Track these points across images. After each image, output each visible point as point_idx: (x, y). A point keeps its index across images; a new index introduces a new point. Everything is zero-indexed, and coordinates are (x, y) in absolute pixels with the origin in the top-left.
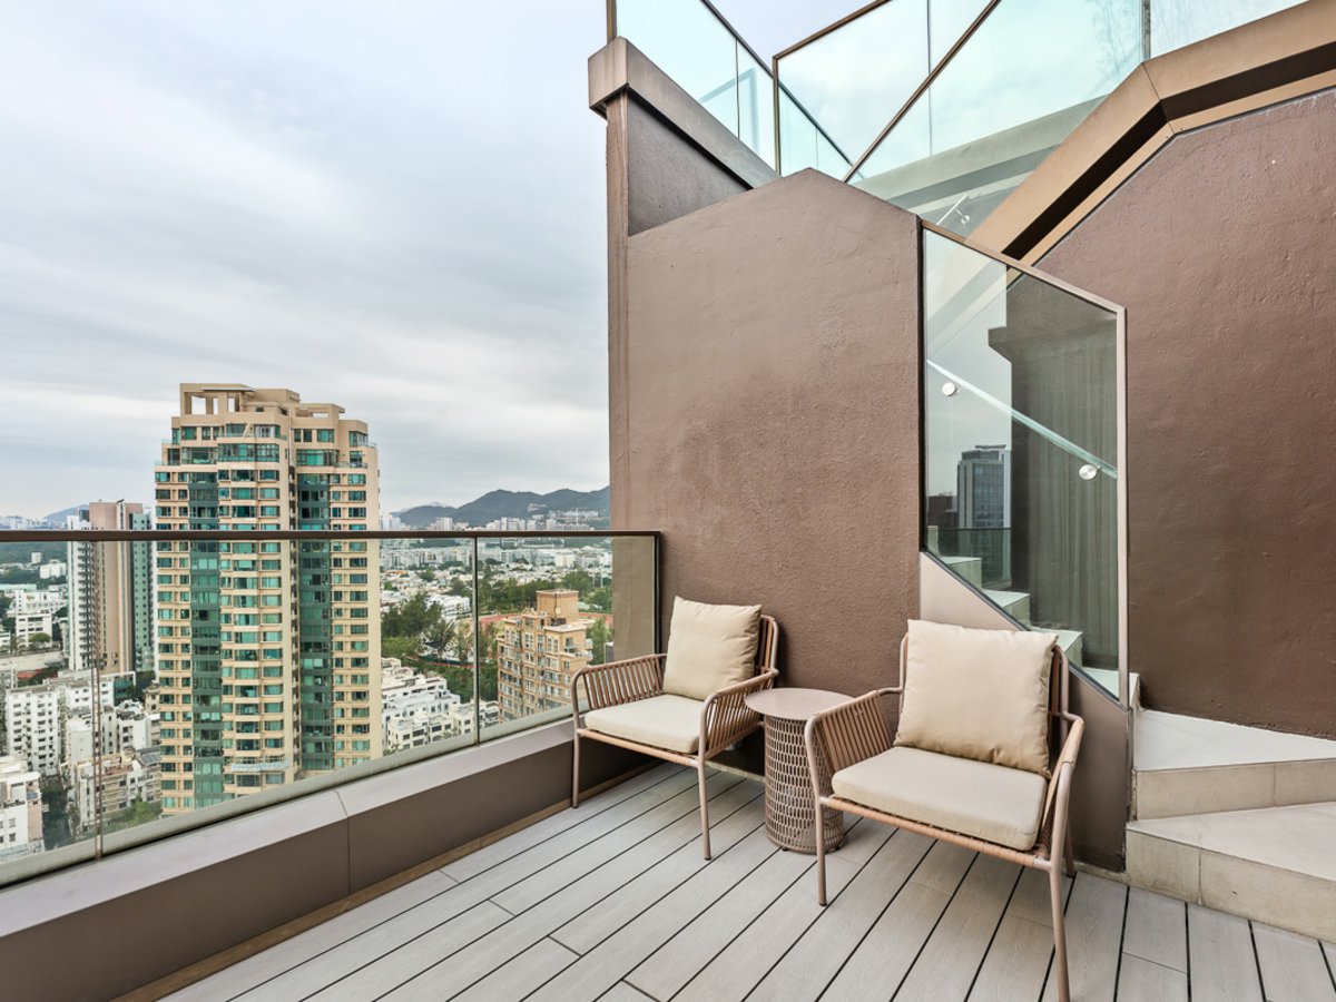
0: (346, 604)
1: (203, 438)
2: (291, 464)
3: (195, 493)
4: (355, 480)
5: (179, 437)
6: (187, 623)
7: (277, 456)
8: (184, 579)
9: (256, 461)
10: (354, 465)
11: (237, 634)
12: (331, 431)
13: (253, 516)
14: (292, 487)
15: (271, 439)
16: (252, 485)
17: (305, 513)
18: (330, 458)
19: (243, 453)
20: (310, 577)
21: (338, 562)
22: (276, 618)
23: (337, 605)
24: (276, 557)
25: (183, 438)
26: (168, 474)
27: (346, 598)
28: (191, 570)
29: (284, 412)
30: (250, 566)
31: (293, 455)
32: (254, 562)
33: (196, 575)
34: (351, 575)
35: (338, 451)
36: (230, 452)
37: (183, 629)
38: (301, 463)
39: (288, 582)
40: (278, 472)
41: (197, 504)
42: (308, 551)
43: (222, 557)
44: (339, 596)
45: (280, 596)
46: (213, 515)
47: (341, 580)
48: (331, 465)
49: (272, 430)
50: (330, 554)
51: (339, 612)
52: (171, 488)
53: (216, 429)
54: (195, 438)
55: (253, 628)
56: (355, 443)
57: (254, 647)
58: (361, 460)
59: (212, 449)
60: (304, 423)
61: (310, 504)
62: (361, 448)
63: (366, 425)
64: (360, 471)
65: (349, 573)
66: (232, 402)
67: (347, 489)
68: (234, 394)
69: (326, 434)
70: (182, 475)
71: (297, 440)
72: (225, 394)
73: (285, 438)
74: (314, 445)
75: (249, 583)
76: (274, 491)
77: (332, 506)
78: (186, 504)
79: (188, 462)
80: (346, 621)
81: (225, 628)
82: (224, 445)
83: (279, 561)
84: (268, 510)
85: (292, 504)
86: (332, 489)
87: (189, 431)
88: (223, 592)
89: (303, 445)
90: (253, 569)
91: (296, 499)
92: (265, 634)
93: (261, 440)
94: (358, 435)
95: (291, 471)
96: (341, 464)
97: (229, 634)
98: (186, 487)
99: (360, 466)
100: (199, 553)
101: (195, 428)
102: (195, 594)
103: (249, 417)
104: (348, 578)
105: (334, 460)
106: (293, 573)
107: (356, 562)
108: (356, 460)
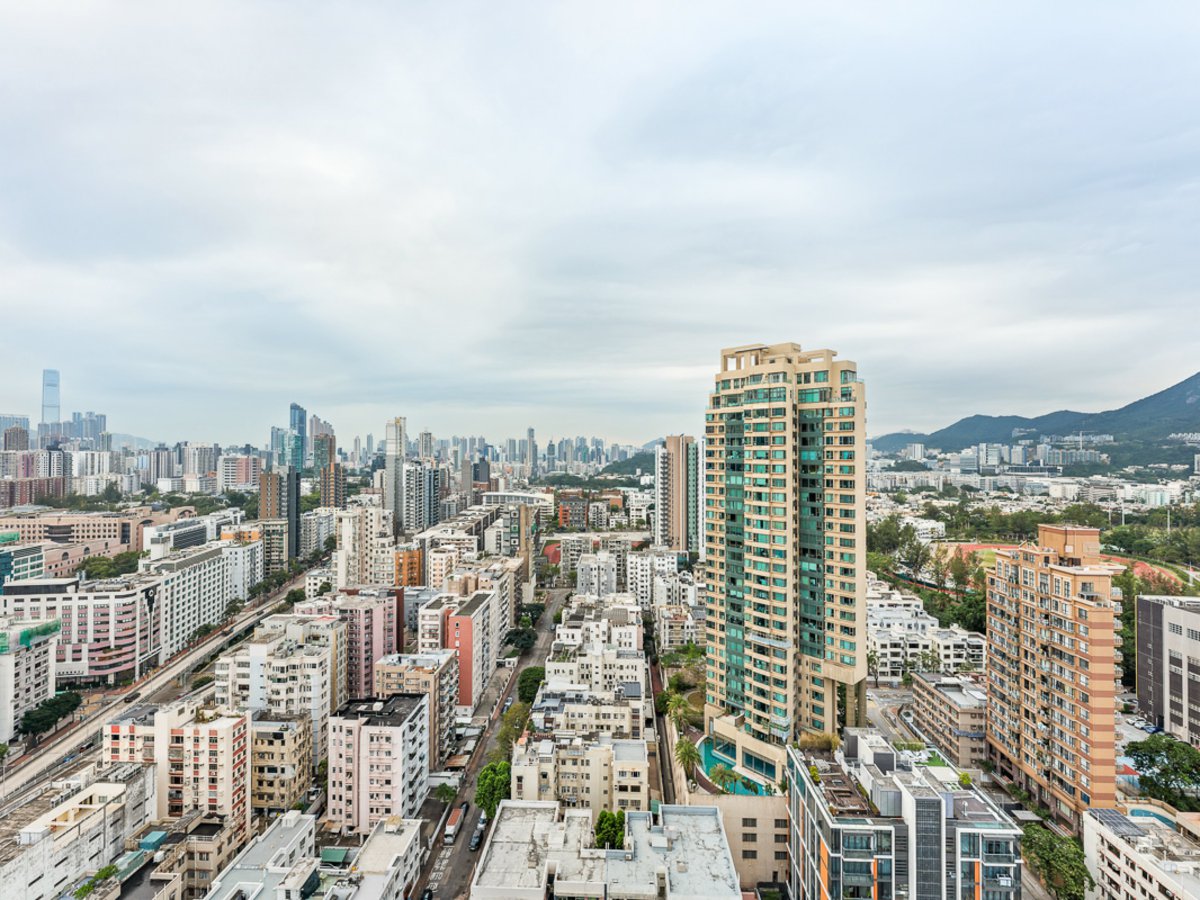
0: (836, 519)
1: (735, 387)
2: (795, 402)
3: (731, 428)
4: (846, 412)
5: (720, 388)
6: (723, 522)
7: (785, 396)
8: (721, 490)
9: (770, 401)
10: (844, 399)
11: (755, 534)
12: (826, 372)
13: (767, 444)
14: (794, 421)
15: (780, 384)
16: (767, 420)
17: (804, 442)
18: (825, 395)
19: (761, 396)
20: (807, 495)
21: (830, 483)
22: (782, 525)
23: (828, 520)
24: (782, 477)
25: (723, 388)
26: (713, 416)
27: (837, 514)
28: (726, 485)
29: (790, 361)
30: (764, 483)
31: (796, 394)
32: (767, 480)
33: (730, 488)
34: (841, 496)
35: (831, 388)
36: (752, 395)
37: (721, 526)
38: (802, 400)
39: (791, 498)
40: (785, 409)
41: (730, 436)
42: (806, 472)
43: (746, 475)
44: (830, 512)
45: (785, 509)
46: (740, 443)
47: (832, 498)
48: (825, 400)
49: (781, 376)
50: (824, 476)
51: (830, 526)
52: (715, 425)
53: (743, 379)
54: (729, 388)
55: (767, 532)
56: (845, 380)
57: (766, 546)
58: (850, 395)
59: (740, 395)
60: (804, 368)
61: (808, 434)
62: (852, 385)
63: (854, 364)
64: (850, 404)
65: (839, 493)
66: (753, 358)
67: (839, 421)
68: (753, 353)
69: (821, 376)
70: (721, 415)
71: (799, 382)
72: (749, 353)
73: (790, 382)
74: (813, 385)
75: (763, 496)
76: (782, 425)
77: (826, 435)
78: (723, 436)
79: (725, 406)
80: (835, 534)
81: (747, 529)
82: (749, 391)
83: (785, 480)
84: (777, 439)
85: (794, 435)
86: (826, 421)
87: (725, 383)
88: (746, 502)
89: (804, 386)
90: (765, 486)
91: (797, 430)
92: (774, 537)
93: (773, 385)
94: (848, 373)
95: (795, 407)
96: (833, 399)
97: (749, 533)
98: (723, 424)
99: (850, 400)
100: (731, 472)
101: (729, 381)
102: (728, 502)
103: (765, 368)
104: (838, 497)
105: (828, 396)
106: (795, 490)
107: (845, 484)
108: (846, 395)
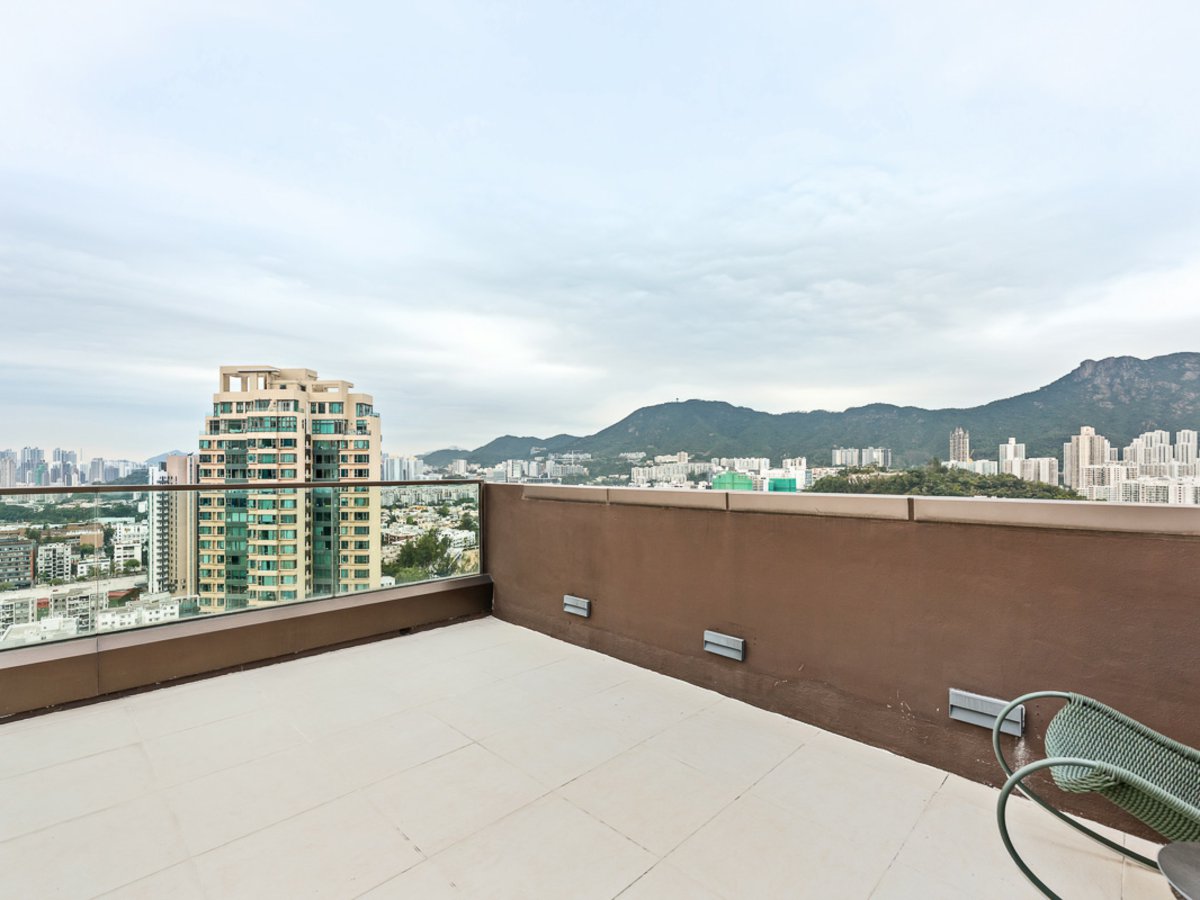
0: (351, 552)
1: (238, 412)
2: (308, 432)
3: (234, 458)
4: (361, 445)
5: (219, 411)
6: (222, 567)
7: (295, 427)
8: (221, 530)
9: (278, 431)
10: (359, 432)
11: (260, 577)
12: (341, 404)
13: (275, 478)
14: (307, 452)
15: (291, 413)
16: (274, 451)
17: (319, 474)
18: (339, 427)
19: (268, 424)
20: (321, 529)
21: (345, 516)
22: (292, 564)
23: (344, 552)
24: (292, 513)
25: (223, 412)
26: (210, 442)
27: (352, 546)
28: (226, 523)
29: (303, 388)
30: (271, 520)
31: (309, 425)
32: (274, 517)
33: (230, 527)
34: (355, 528)
35: (347, 421)
36: (258, 423)
37: (219, 571)
38: (316, 431)
39: (302, 533)
40: (295, 440)
41: (232, 467)
42: (321, 505)
43: (251, 512)
44: (345, 545)
45: (295, 546)
46: (244, 476)
47: (347, 531)
48: (340, 433)
49: (292, 404)
50: (339, 509)
51: (345, 558)
52: (211, 453)
53: (248, 403)
54: (231, 411)
55: (274, 573)
56: (360, 414)
57: (274, 588)
58: (365, 428)
59: (244, 421)
60: (319, 397)
61: (323, 466)
62: (368, 419)
63: (371, 397)
64: (364, 437)
65: (354, 525)
66: (261, 380)
67: (353, 453)
68: (263, 374)
69: (336, 407)
70: (220, 443)
71: (313, 412)
72: (255, 374)
73: (303, 411)
74: (327, 416)
75: (270, 534)
76: (292, 457)
77: (342, 467)
78: (223, 467)
79: (225, 432)
80: (350, 566)
81: (251, 572)
82: (252, 418)
83: (295, 516)
84: (287, 472)
85: (307, 467)
86: (342, 453)
87: (226, 406)
88: (251, 542)
89: (318, 416)
90: (273, 523)
91: (311, 462)
92: (282, 577)
93: (282, 414)
94: (365, 408)
95: (308, 438)
96: (348, 431)
97: (253, 577)
98: (223, 453)
99: (365, 433)
100: (233, 508)
101: (231, 403)
102: (229, 543)
103: (275, 394)
104: (353, 530)
105: (343, 428)
106: (307, 525)
107: (359, 516)
108: (361, 428)
